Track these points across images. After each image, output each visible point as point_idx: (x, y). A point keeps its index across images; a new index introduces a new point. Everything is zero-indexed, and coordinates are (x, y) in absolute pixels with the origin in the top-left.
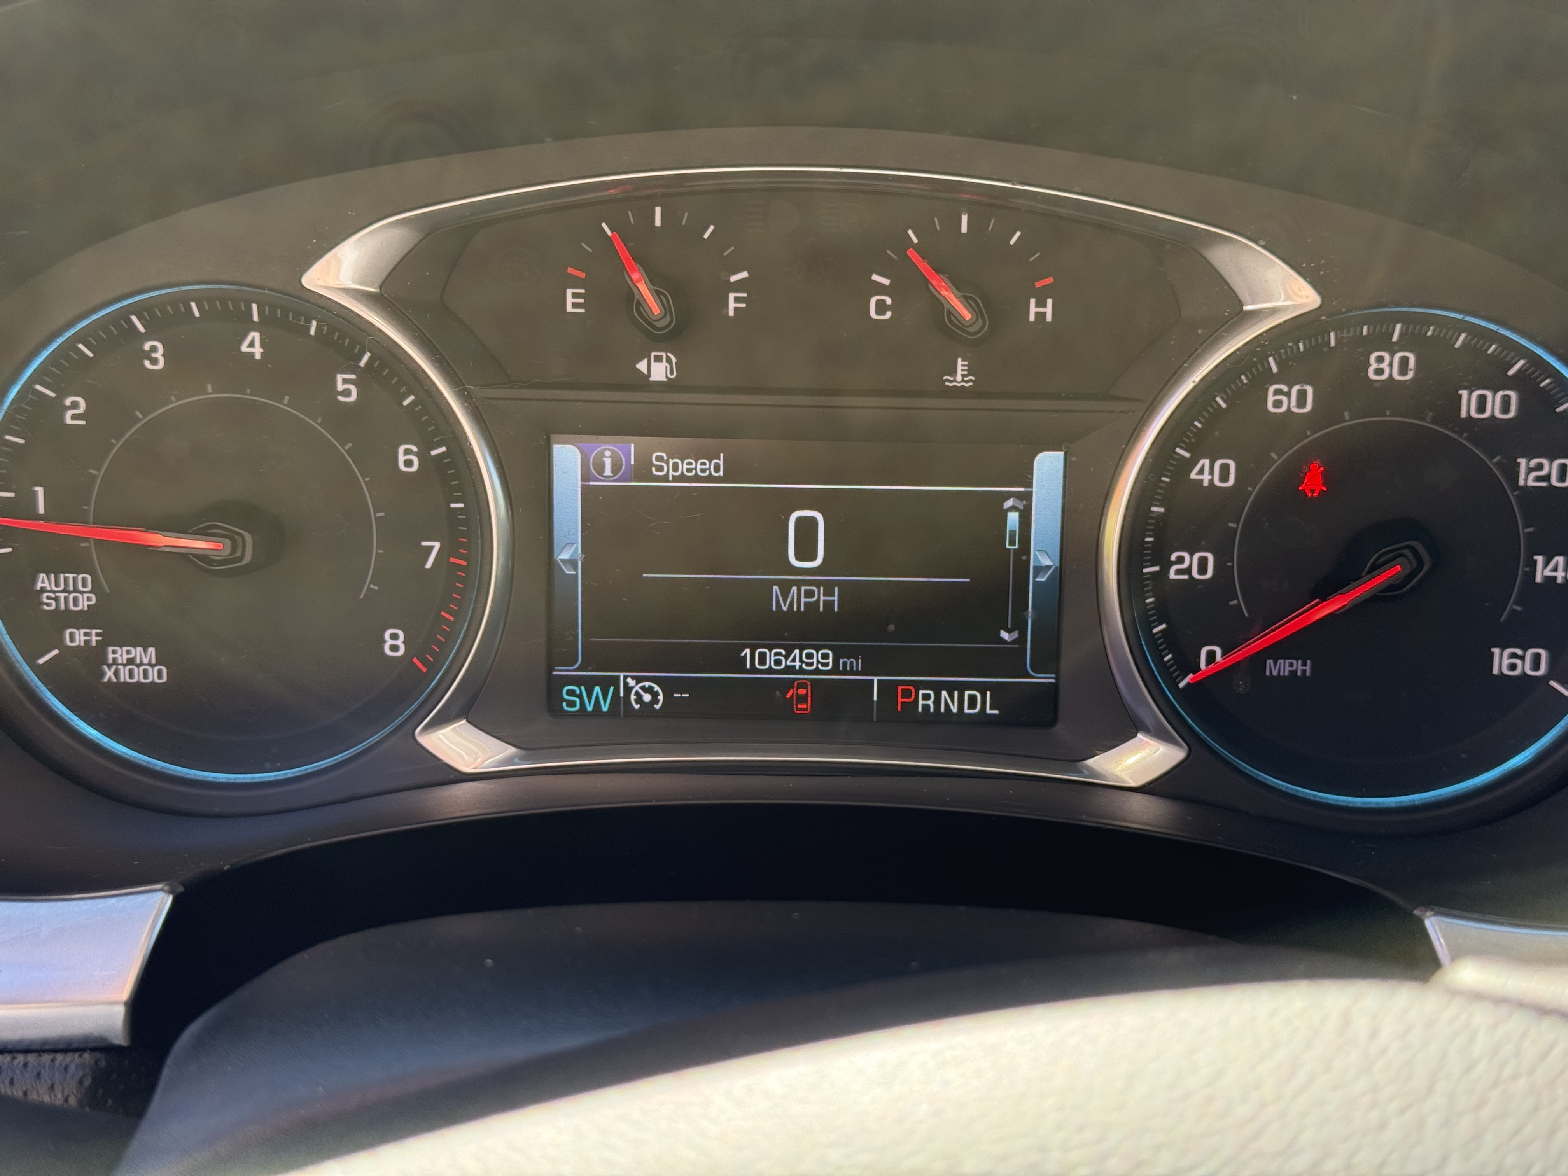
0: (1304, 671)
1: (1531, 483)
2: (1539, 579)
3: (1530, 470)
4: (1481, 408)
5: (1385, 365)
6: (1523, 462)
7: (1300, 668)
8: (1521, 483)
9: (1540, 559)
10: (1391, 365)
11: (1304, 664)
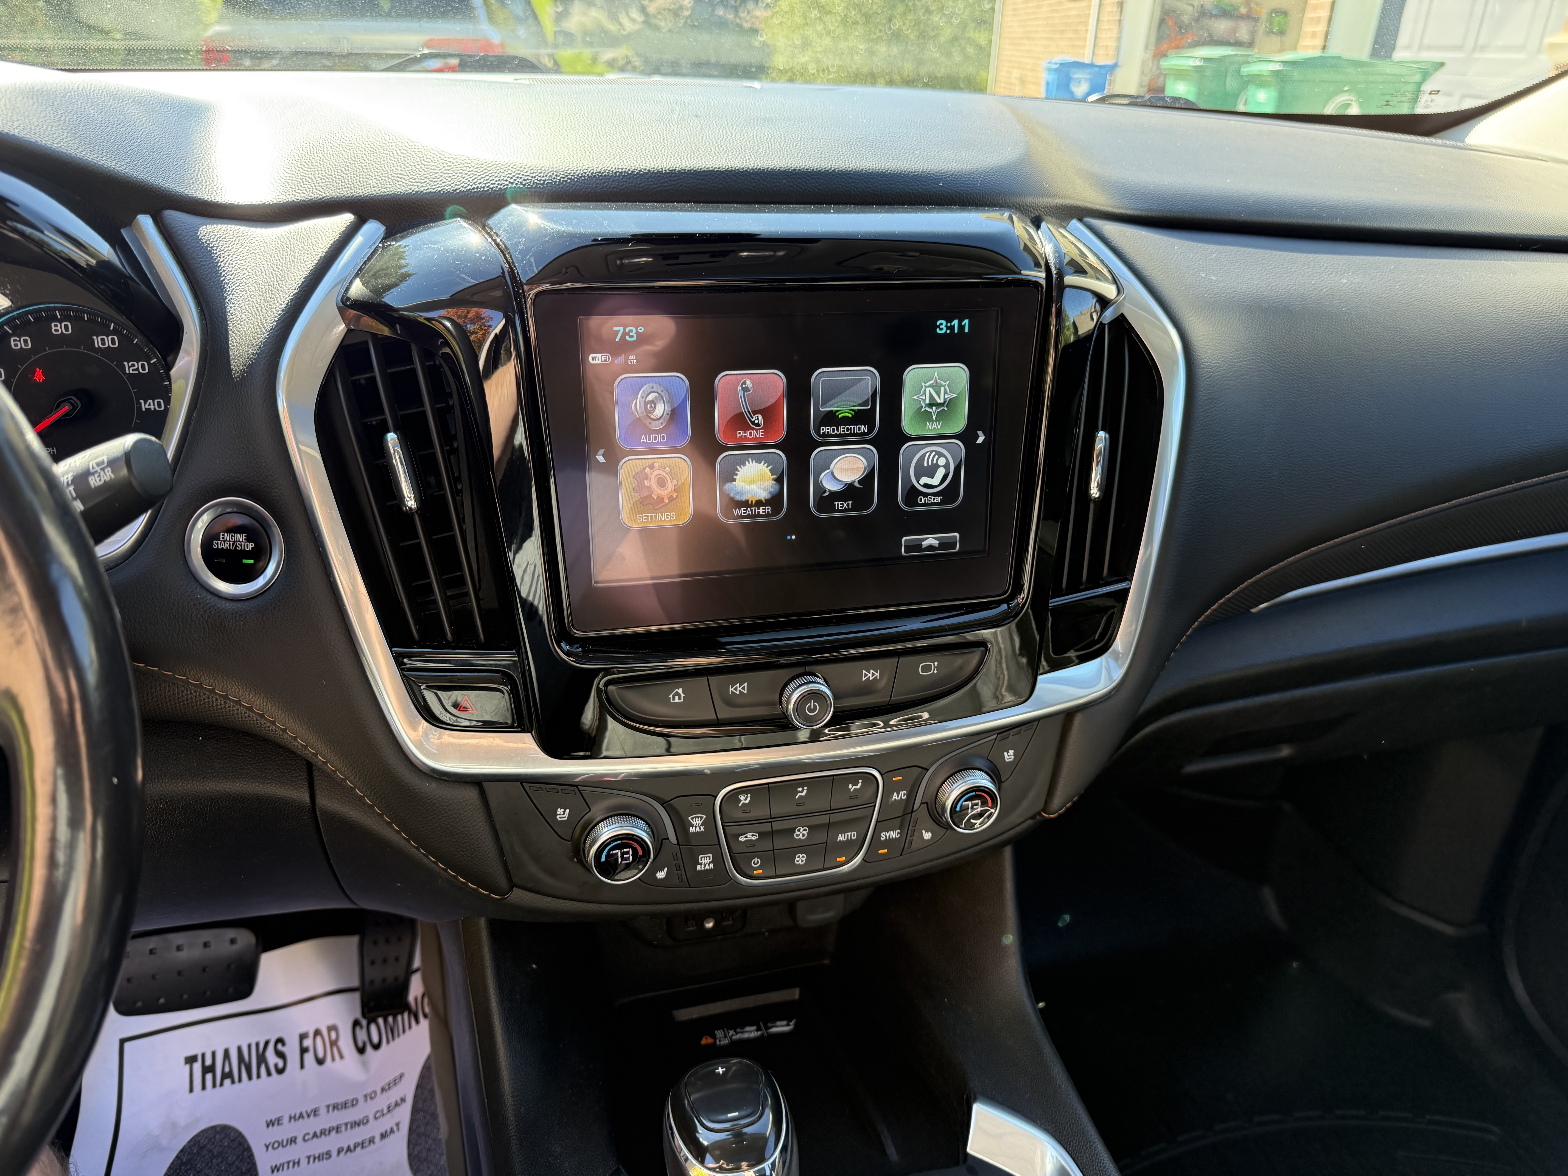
0: (54, 452)
1: (131, 372)
2: (144, 409)
3: (129, 367)
4: (103, 344)
5: (59, 328)
6: (126, 363)
7: (52, 451)
8: (127, 372)
9: (142, 401)
10: (61, 328)
11: (53, 449)
